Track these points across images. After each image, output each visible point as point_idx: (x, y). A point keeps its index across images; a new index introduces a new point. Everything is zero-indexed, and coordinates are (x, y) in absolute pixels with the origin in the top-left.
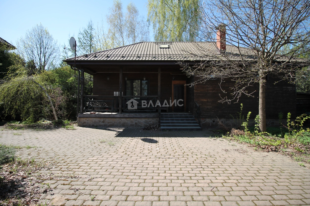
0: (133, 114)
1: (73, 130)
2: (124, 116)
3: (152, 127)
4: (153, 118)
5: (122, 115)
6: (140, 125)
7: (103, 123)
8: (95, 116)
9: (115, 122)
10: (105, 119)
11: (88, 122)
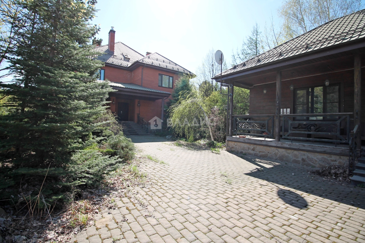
0: (297, 144)
1: (216, 154)
2: (282, 144)
3: (333, 171)
4: (341, 154)
5: (279, 144)
6: (312, 163)
7: (253, 151)
8: (244, 140)
9: (269, 153)
10: (255, 146)
11: (236, 148)
